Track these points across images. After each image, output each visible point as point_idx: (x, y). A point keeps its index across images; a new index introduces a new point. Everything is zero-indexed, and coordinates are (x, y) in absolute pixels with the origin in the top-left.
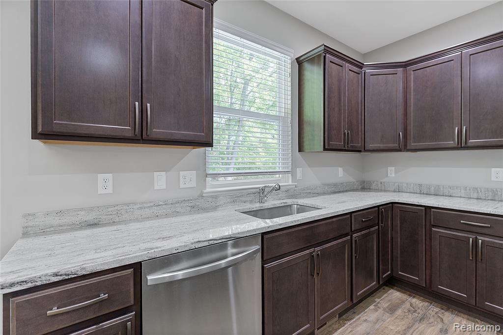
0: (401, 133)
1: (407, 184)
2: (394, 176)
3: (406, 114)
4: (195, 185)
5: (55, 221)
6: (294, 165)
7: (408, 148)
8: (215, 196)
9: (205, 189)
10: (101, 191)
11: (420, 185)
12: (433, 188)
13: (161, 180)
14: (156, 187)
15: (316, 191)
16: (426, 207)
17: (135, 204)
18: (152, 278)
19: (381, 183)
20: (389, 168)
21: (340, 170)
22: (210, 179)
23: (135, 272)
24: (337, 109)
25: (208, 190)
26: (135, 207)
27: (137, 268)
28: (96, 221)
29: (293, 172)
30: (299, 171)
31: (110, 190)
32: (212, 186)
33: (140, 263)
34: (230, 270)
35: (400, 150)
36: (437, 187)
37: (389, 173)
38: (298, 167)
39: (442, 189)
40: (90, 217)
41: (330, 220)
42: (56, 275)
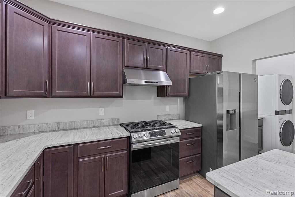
0: (47, 81)
1: (47, 124)
2: (34, 118)
3: (51, 65)
7: (53, 94)
11: (58, 123)
12: (68, 124)
16: (77, 144)
19: (19, 127)
20: (28, 112)
35: (45, 97)
36: (71, 124)
37: (28, 116)
39: (74, 124)
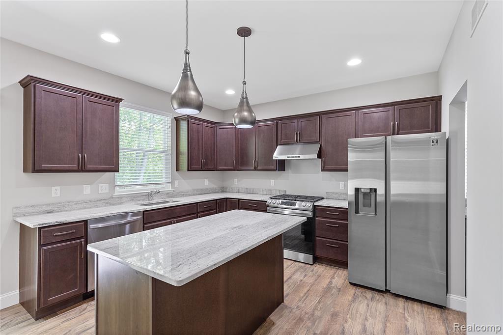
0: (234, 161)
1: (242, 188)
2: (237, 184)
4: (108, 192)
5: (31, 210)
6: (173, 179)
7: (238, 169)
8: (120, 197)
9: (114, 193)
10: (54, 195)
13: (87, 190)
14: (85, 193)
15: (188, 194)
16: (239, 199)
17: (73, 202)
18: (92, 226)
20: (235, 179)
21: (206, 181)
22: (118, 188)
23: (85, 224)
24: (197, 148)
25: (116, 194)
26: (73, 203)
27: (86, 222)
28: (52, 211)
29: (172, 183)
30: (176, 182)
31: (58, 195)
32: (118, 192)
33: (87, 220)
34: (128, 226)
35: (234, 170)
37: (235, 182)
38: (176, 180)
40: (48, 208)
41: (183, 206)
42: (57, 222)
